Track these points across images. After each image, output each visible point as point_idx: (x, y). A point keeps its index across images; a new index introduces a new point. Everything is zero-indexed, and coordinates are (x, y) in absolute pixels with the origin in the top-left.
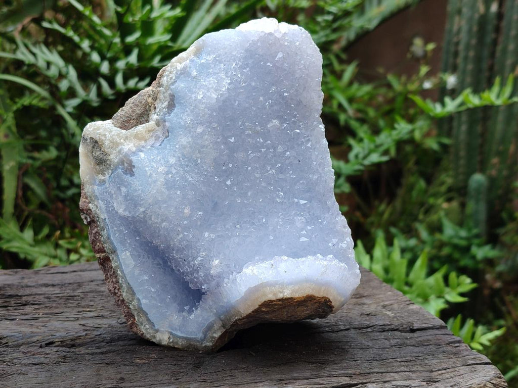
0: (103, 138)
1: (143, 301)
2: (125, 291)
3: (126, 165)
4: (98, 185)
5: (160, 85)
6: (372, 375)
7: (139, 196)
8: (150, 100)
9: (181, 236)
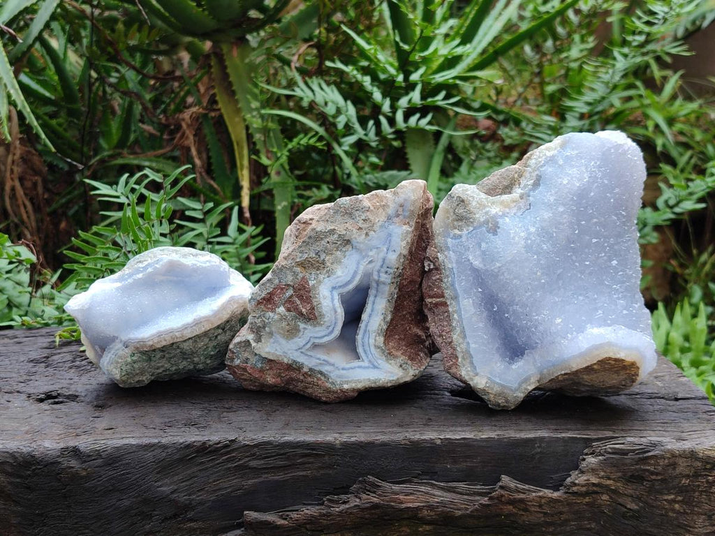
0: (471, 199)
1: (473, 346)
2: (457, 334)
3: (490, 225)
4: (452, 238)
5: (526, 166)
6: (632, 431)
7: (498, 252)
8: (516, 176)
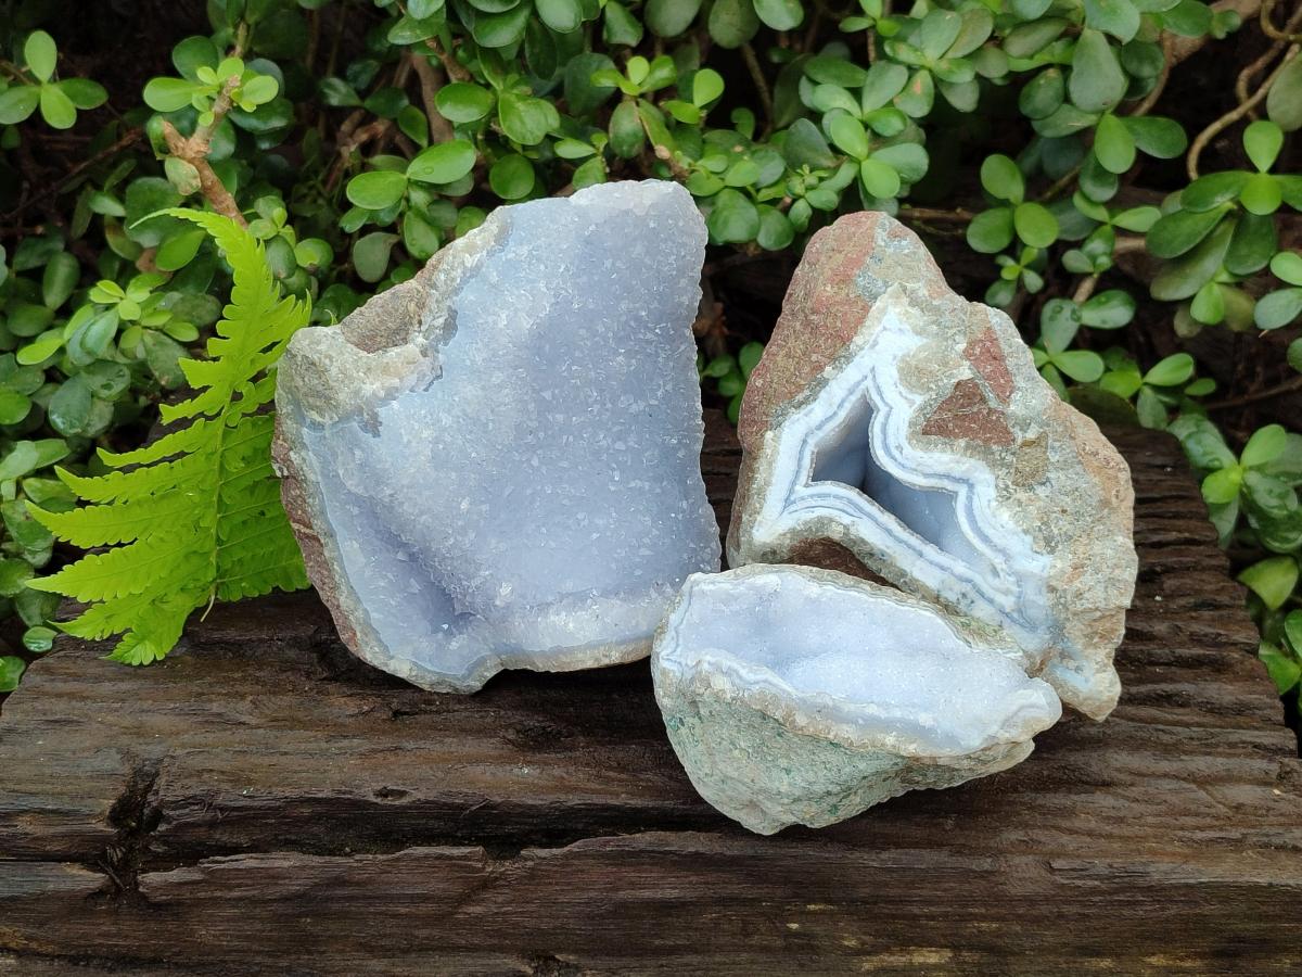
2: (344, 595)
3: (366, 417)
4: (309, 427)
5: (430, 284)
7: (385, 471)
9: (452, 541)
